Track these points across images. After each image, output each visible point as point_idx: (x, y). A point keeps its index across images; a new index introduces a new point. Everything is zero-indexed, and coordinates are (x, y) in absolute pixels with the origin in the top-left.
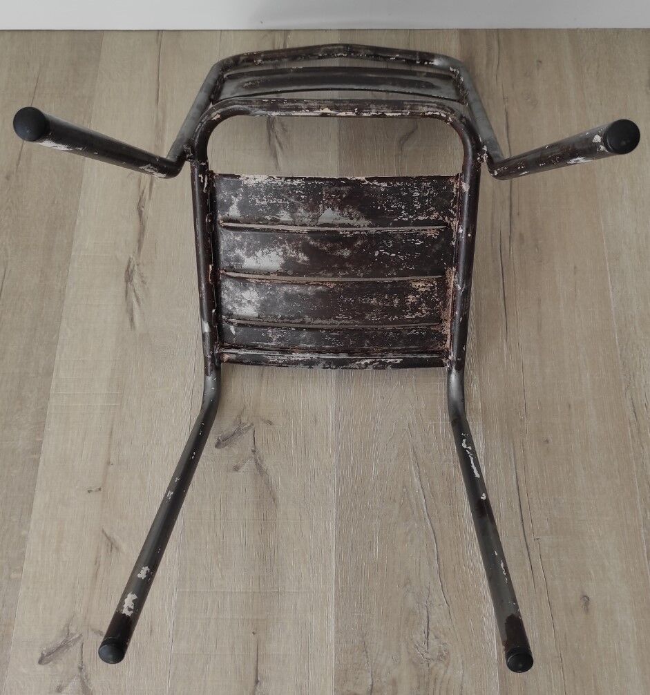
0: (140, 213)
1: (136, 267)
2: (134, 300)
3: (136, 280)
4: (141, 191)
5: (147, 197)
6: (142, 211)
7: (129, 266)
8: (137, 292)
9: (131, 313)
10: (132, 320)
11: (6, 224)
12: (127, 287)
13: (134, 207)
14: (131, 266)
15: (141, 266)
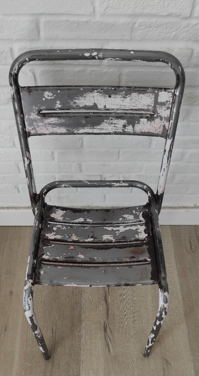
0: (106, 301)
1: (108, 326)
2: (109, 340)
3: (108, 331)
4: (105, 291)
5: (108, 294)
6: (107, 301)
7: (105, 324)
8: (109, 336)
9: (108, 345)
10: (109, 349)
11: (54, 307)
12: (105, 334)
13: (103, 298)
14: (106, 324)
15: (109, 324)
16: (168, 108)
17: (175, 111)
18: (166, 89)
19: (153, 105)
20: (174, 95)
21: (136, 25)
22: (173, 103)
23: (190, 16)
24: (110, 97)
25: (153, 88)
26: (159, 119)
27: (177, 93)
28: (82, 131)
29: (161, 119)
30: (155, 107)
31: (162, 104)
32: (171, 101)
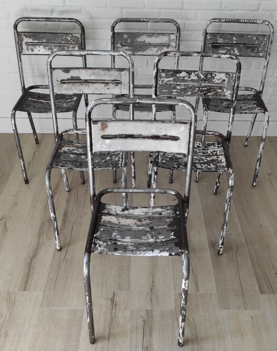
16: (175, 42)
17: (177, 43)
18: (173, 34)
19: (168, 41)
20: (177, 36)
21: (161, 12)
22: (176, 40)
23: (182, 9)
24: (151, 37)
25: (168, 34)
26: (171, 47)
27: (178, 35)
28: (138, 53)
29: (172, 47)
30: (169, 42)
31: (172, 40)
32: (176, 39)
